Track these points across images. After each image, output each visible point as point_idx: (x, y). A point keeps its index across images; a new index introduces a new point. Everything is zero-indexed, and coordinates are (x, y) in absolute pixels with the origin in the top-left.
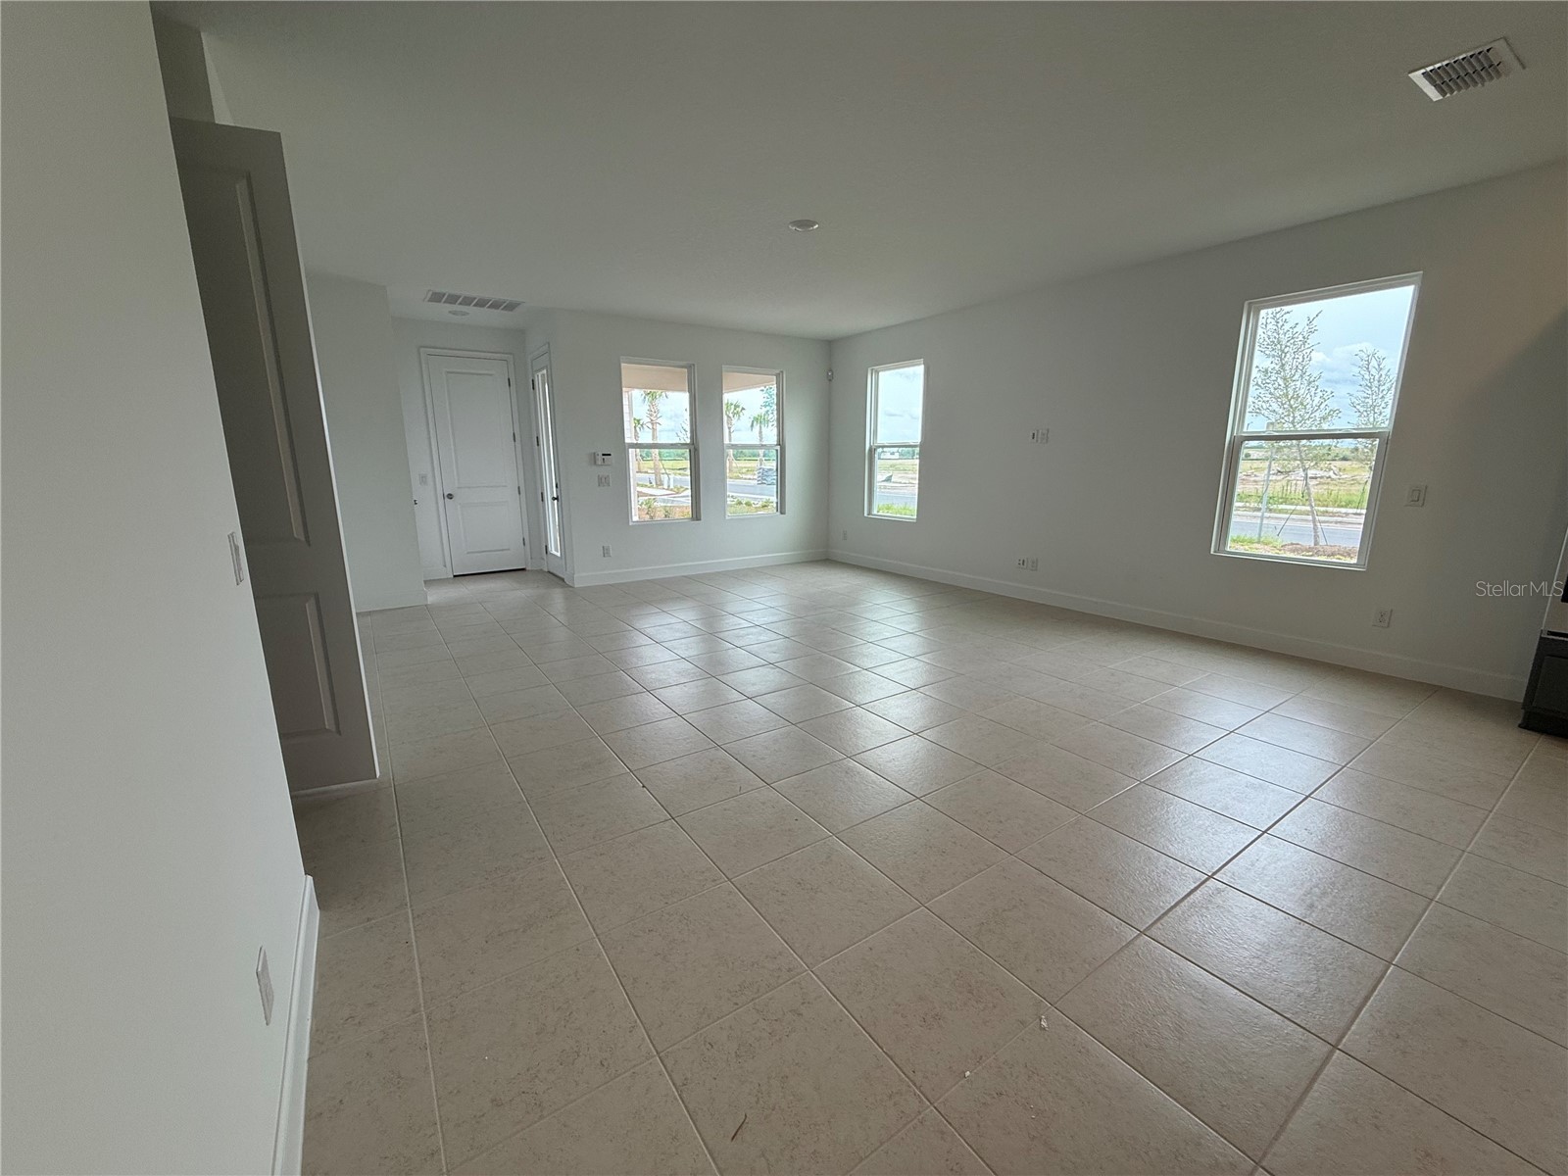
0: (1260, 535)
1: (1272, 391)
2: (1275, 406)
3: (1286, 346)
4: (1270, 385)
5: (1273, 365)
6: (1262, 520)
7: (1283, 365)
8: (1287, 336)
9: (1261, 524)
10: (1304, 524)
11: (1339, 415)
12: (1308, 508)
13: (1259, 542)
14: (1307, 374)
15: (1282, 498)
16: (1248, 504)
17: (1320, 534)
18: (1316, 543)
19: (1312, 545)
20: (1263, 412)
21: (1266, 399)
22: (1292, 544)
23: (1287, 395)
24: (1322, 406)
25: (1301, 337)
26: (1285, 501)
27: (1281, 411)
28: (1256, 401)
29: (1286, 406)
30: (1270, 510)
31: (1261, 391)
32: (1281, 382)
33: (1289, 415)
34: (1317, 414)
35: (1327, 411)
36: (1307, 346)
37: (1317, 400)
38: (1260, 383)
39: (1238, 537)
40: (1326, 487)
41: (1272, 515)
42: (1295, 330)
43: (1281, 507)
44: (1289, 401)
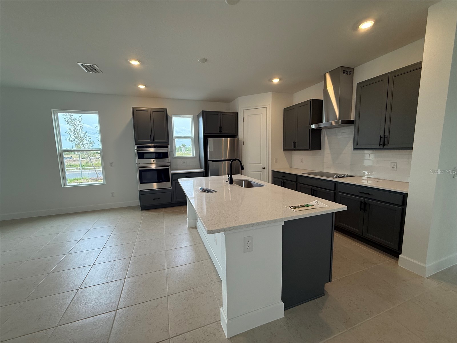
0: (82, 177)
1: (74, 135)
2: (76, 140)
3: (75, 123)
4: (73, 134)
5: (72, 128)
6: (81, 172)
7: (75, 128)
8: (74, 120)
9: (82, 173)
10: (93, 172)
11: (94, 143)
12: (93, 167)
13: (82, 179)
14: (83, 131)
15: (87, 165)
16: (77, 168)
17: (98, 174)
18: (98, 177)
19: (97, 177)
20: (73, 141)
21: (73, 138)
22: (92, 178)
23: (79, 137)
24: (89, 140)
25: (78, 121)
26: (88, 166)
27: (78, 141)
28: (70, 138)
29: (79, 140)
30: (84, 169)
31: (70, 135)
32: (76, 133)
33: (81, 143)
34: (89, 142)
35: (91, 142)
36: (81, 124)
37: (88, 139)
38: (69, 132)
39: (76, 178)
40: (97, 161)
41: (85, 170)
42: (76, 119)
43: (87, 168)
44: (80, 138)
